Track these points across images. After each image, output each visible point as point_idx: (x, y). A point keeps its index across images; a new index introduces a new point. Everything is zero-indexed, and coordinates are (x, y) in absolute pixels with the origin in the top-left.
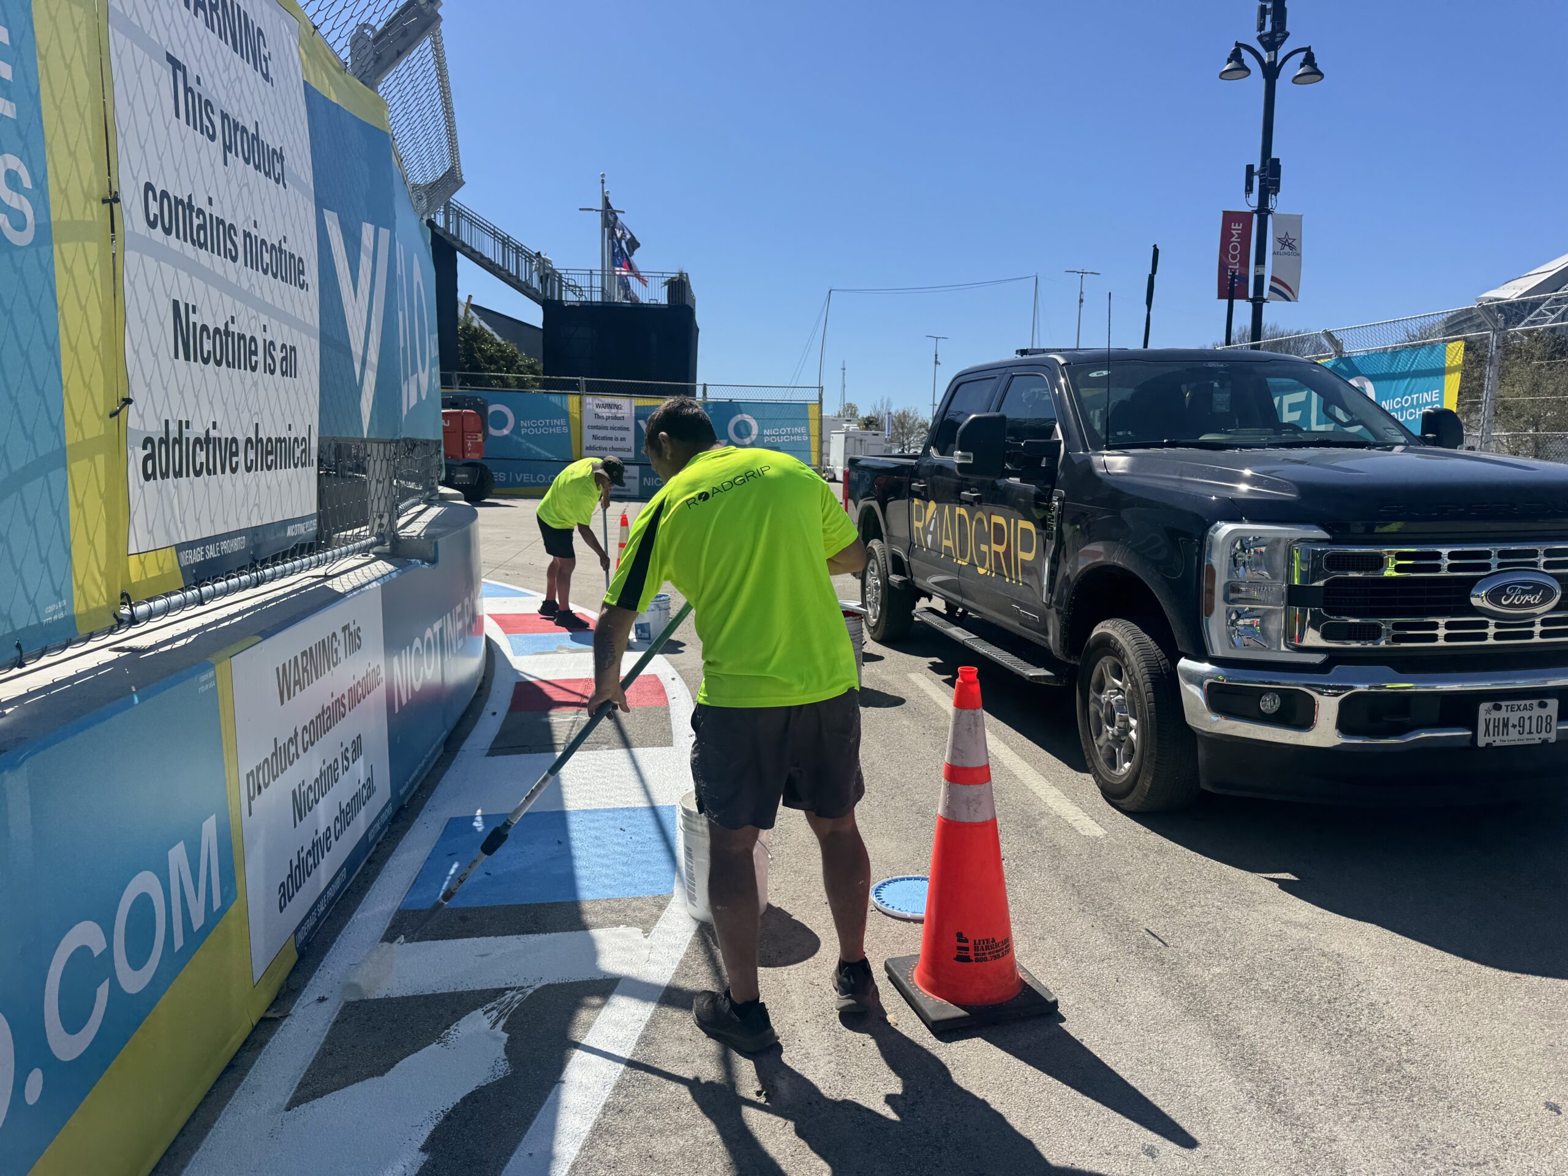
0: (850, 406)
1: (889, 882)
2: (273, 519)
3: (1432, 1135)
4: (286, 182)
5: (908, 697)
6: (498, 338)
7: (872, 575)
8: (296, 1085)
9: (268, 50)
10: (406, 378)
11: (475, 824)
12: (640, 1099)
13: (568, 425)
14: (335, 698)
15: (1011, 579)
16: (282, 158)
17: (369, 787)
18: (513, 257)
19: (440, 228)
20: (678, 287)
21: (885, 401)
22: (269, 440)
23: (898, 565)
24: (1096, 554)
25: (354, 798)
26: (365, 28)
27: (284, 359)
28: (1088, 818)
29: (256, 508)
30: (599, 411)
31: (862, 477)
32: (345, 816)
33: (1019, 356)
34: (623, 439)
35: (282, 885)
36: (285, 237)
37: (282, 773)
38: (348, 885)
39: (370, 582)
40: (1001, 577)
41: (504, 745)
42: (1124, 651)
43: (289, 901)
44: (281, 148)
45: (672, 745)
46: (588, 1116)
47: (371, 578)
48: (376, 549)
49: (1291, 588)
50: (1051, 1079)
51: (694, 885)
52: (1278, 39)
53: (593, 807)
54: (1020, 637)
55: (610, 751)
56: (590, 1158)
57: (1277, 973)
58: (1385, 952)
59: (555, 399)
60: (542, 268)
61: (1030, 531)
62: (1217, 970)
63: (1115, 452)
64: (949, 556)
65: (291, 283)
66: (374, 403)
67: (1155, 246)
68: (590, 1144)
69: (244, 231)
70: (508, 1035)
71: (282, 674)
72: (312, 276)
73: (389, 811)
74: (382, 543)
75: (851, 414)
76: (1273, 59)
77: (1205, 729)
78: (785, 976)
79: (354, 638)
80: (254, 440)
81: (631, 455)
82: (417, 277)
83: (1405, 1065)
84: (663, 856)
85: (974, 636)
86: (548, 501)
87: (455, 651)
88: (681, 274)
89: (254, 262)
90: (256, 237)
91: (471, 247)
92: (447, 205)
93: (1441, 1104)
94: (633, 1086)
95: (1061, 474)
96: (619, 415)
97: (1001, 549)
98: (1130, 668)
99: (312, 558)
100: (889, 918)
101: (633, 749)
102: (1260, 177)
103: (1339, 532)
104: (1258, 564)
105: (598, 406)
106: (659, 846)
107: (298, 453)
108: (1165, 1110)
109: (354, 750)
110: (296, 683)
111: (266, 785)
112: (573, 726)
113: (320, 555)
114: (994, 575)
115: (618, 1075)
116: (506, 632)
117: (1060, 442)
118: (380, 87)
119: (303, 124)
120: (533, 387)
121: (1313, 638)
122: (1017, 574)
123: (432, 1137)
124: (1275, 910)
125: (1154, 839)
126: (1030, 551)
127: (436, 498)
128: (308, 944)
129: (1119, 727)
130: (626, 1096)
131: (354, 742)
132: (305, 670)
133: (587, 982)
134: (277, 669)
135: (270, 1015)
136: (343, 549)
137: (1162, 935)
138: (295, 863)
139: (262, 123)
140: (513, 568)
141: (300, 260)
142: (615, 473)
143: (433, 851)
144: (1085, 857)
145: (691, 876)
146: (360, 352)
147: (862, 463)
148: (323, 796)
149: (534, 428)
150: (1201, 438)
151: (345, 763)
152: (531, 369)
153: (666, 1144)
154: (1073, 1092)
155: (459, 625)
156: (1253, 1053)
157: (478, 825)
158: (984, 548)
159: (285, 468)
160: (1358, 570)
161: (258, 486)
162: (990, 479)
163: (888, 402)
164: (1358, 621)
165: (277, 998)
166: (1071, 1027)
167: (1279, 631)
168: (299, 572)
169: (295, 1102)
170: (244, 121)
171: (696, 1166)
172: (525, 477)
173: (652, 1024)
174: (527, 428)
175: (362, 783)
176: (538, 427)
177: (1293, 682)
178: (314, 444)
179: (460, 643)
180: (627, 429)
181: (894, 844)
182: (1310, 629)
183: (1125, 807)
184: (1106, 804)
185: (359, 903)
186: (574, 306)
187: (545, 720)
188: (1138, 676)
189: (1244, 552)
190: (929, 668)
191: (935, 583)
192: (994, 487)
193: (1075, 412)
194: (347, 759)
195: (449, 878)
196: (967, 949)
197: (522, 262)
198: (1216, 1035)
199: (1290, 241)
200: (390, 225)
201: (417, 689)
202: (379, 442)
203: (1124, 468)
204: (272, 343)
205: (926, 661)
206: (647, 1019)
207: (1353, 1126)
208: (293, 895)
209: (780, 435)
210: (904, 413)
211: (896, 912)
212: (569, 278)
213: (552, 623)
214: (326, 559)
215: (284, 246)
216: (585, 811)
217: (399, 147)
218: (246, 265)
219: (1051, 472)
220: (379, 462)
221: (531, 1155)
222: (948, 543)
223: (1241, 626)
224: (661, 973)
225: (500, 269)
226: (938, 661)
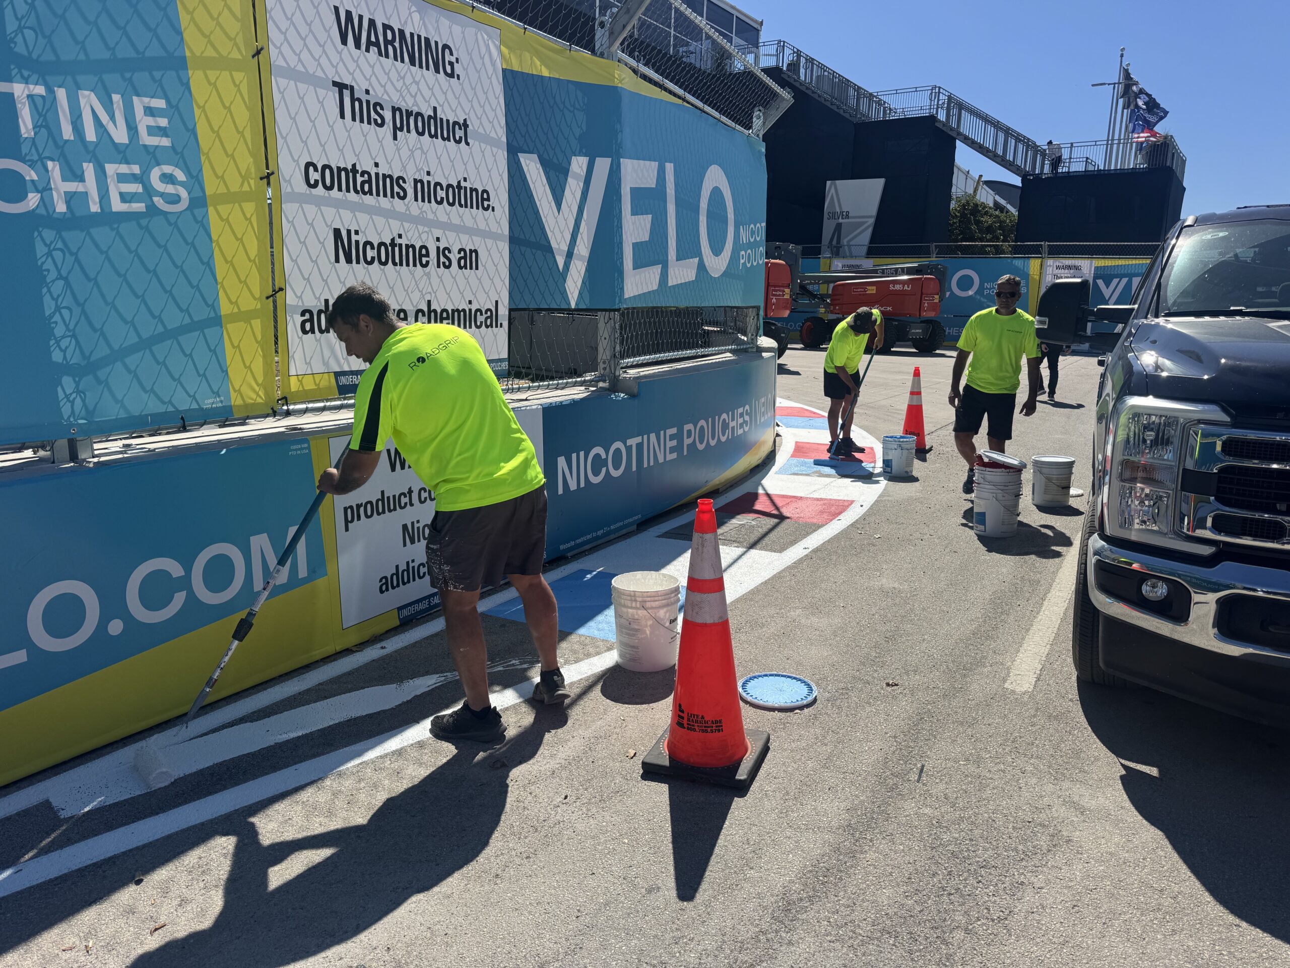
4: (471, 141)
9: (455, 56)
11: (589, 575)
16: (467, 126)
19: (940, 121)
20: (1159, 148)
27: (462, 258)
30: (1059, 272)
35: (385, 577)
36: (465, 178)
37: (389, 512)
43: (393, 589)
44: (465, 120)
45: (781, 552)
49: (1186, 472)
55: (734, 548)
59: (1021, 263)
65: (472, 208)
69: (415, 179)
72: (499, 200)
74: (604, 381)
80: (426, 310)
88: (1169, 138)
89: (426, 198)
90: (429, 181)
91: (967, 136)
101: (751, 550)
105: (1058, 267)
107: (481, 319)
111: (369, 517)
116: (792, 456)
119: (497, 98)
128: (415, 619)
135: (353, 648)
139: (443, 105)
141: (484, 191)
146: (565, 248)
155: (672, 443)
165: (367, 641)
170: (419, 108)
177: (1176, 573)
178: (503, 312)
179: (671, 456)
196: (683, 718)
200: (612, 154)
204: (447, 249)
208: (398, 586)
215: (464, 184)
218: (416, 201)
220: (604, 324)
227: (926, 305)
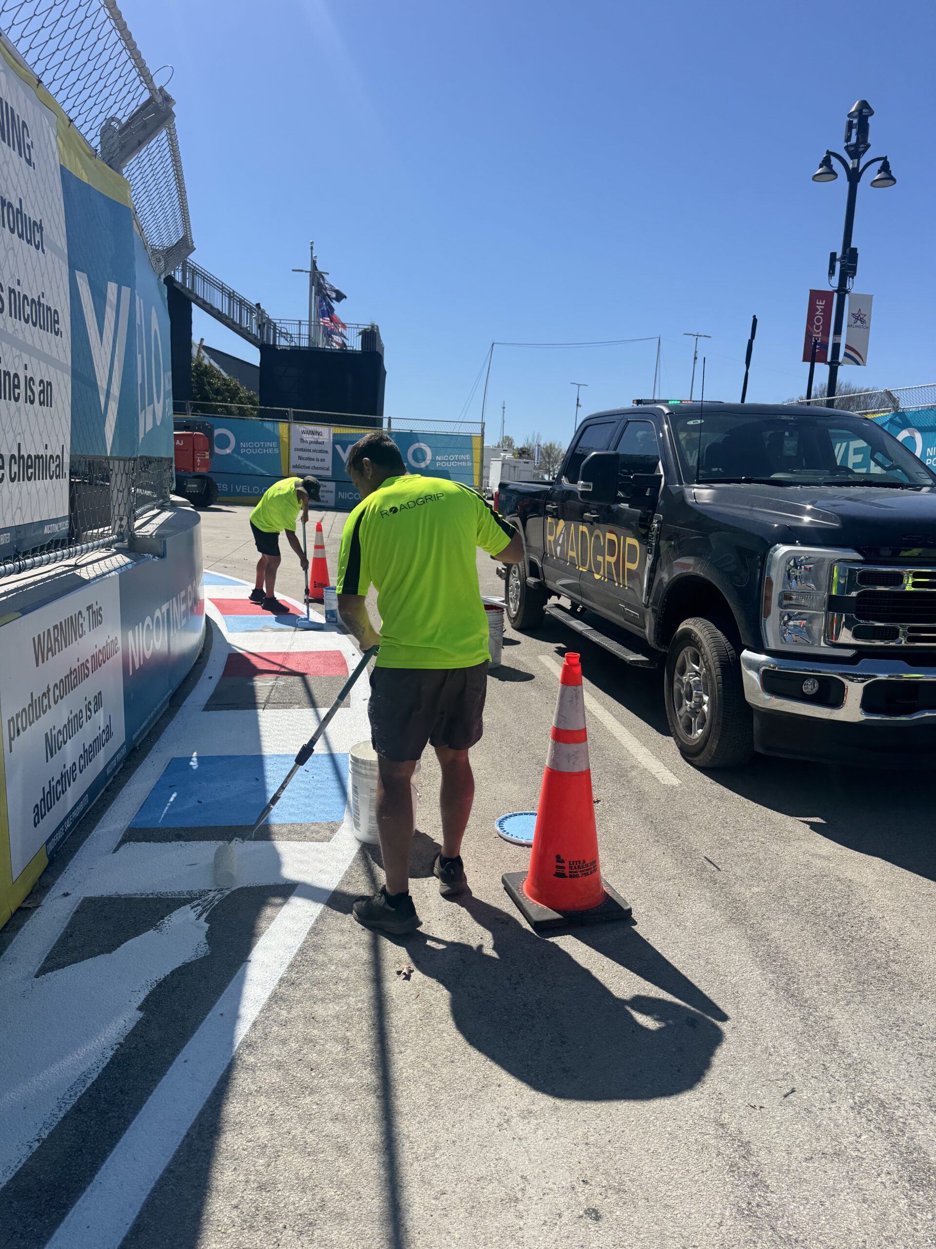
0: (508, 438)
1: (511, 816)
2: (32, 519)
3: (905, 1016)
4: (45, 248)
5: (537, 674)
6: (225, 374)
7: (514, 577)
8: (44, 958)
9: (31, 139)
10: (143, 408)
11: (191, 763)
12: (308, 975)
13: (278, 447)
14: (80, 662)
15: (619, 584)
16: (42, 230)
17: (108, 733)
18: (237, 308)
19: (178, 283)
20: (370, 336)
21: (536, 435)
22: (29, 456)
23: (534, 570)
24: (688, 566)
25: (95, 741)
26: (113, 121)
27: (42, 392)
28: (668, 771)
29: (19, 511)
30: (306, 437)
31: (509, 499)
32: (88, 754)
33: (635, 405)
34: (323, 460)
35: (37, 806)
36: (43, 293)
37: (37, 719)
38: (90, 807)
39: (110, 572)
40: (612, 582)
41: (217, 703)
42: (702, 643)
43: (42, 819)
44: (41, 220)
45: (349, 707)
46: (268, 987)
47: (112, 568)
48: (117, 545)
49: (831, 597)
50: (622, 968)
51: (359, 815)
52: (861, 150)
53: (285, 753)
54: (625, 630)
55: (302, 710)
56: (267, 1018)
57: (802, 893)
58: (885, 879)
59: (268, 426)
60: (260, 317)
61: (634, 546)
62: (756, 890)
63: (703, 486)
64: (573, 564)
65: (48, 331)
66: (116, 427)
67: (754, 316)
68: (267, 1008)
69: (10, 288)
70: (209, 925)
71: (38, 643)
72: (65, 324)
73: (124, 751)
74: (122, 541)
75: (508, 445)
76: (856, 166)
77: (760, 705)
78: (426, 885)
79: (96, 616)
80: (17, 455)
81: (329, 473)
82: (155, 325)
83: (891, 964)
84: (337, 792)
85: (590, 628)
86: (259, 510)
87: (179, 628)
88: (373, 326)
89: (17, 313)
90: (19, 293)
91: (203, 300)
92: (185, 263)
93: (915, 993)
94: (303, 965)
95: (661, 502)
96: (320, 440)
97: (613, 560)
98: (705, 657)
99: (64, 551)
100: (508, 843)
101: (319, 709)
102: (841, 263)
103: (871, 555)
104: (807, 579)
105: (303, 432)
106: (335, 784)
107: (53, 467)
108: (706, 993)
109: (96, 703)
110: (49, 650)
111: (24, 729)
112: (272, 690)
113: (71, 549)
114: (606, 580)
115: (292, 956)
116: (223, 613)
117: (661, 476)
118: (124, 170)
119: (59, 200)
120: (252, 415)
121: (846, 636)
122: (623, 578)
123: (147, 1000)
124: (805, 846)
125: (718, 789)
126: (634, 563)
127: (169, 504)
128: (57, 853)
129: (695, 702)
130: (297, 973)
131: (96, 697)
132: (56, 640)
133: (273, 886)
134: (34, 639)
135: (25, 905)
136: (90, 544)
137: (716, 862)
138: (47, 789)
139: (25, 198)
140: (231, 562)
141: (56, 312)
142: (312, 491)
143: (157, 783)
144: (662, 800)
145: (357, 808)
146: (105, 387)
147: (510, 487)
148: (70, 738)
149: (251, 448)
150: (772, 477)
151: (89, 713)
152: (250, 400)
153: (326, 1009)
154: (638, 978)
155: (183, 607)
156: (777, 953)
157: (194, 764)
158: (600, 558)
159: (43, 479)
160: (885, 585)
161: (20, 493)
162: (606, 504)
163: (538, 436)
164: (882, 624)
165: (31, 893)
166: (640, 929)
167: (820, 630)
168: (54, 562)
169: (43, 971)
170: (10, 198)
171: (347, 1026)
172: (243, 488)
173: (321, 919)
174: (246, 448)
175: (101, 730)
176: (254, 448)
177: (829, 671)
178: (67, 459)
179: (184, 622)
180: (326, 452)
181: (516, 787)
182: (844, 628)
183: (697, 763)
184: (683, 760)
185: (98, 821)
186: (286, 350)
187: (250, 684)
188: (711, 663)
189: (797, 568)
190: (555, 651)
191: (563, 585)
192: (609, 510)
193: (674, 453)
194: (90, 710)
195: (169, 804)
196: (563, 868)
197: (244, 313)
198: (751, 938)
199: (862, 316)
200: (131, 284)
201: (148, 657)
202: (119, 459)
203: (709, 499)
204: (31, 379)
205: (553, 646)
206: (317, 915)
207: (847, 1008)
208: (45, 814)
209: (449, 461)
210: (551, 445)
211: (514, 839)
212: (282, 327)
213: (259, 607)
214: (76, 552)
215: (42, 301)
216: (279, 756)
217: (141, 219)
218: (11, 315)
219: (654, 499)
220: (119, 476)
221: (222, 1015)
222: (572, 554)
223: (791, 626)
224: (330, 881)
225: (227, 317)
226: (563, 646)
227: (199, 461)
